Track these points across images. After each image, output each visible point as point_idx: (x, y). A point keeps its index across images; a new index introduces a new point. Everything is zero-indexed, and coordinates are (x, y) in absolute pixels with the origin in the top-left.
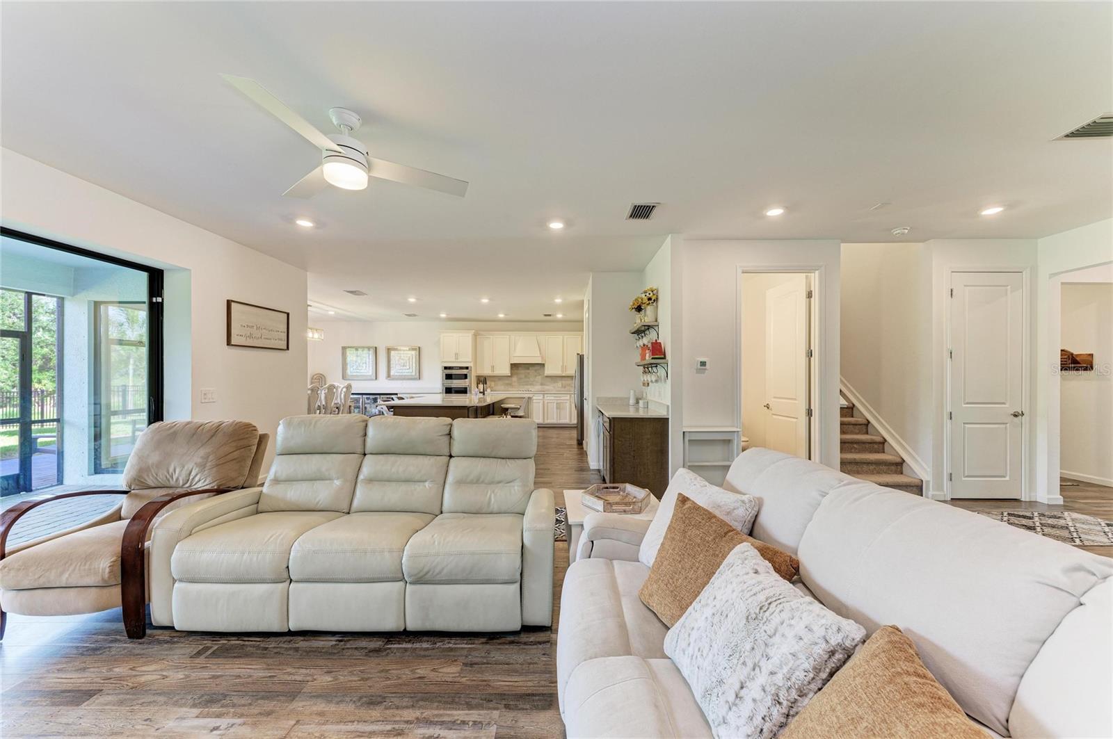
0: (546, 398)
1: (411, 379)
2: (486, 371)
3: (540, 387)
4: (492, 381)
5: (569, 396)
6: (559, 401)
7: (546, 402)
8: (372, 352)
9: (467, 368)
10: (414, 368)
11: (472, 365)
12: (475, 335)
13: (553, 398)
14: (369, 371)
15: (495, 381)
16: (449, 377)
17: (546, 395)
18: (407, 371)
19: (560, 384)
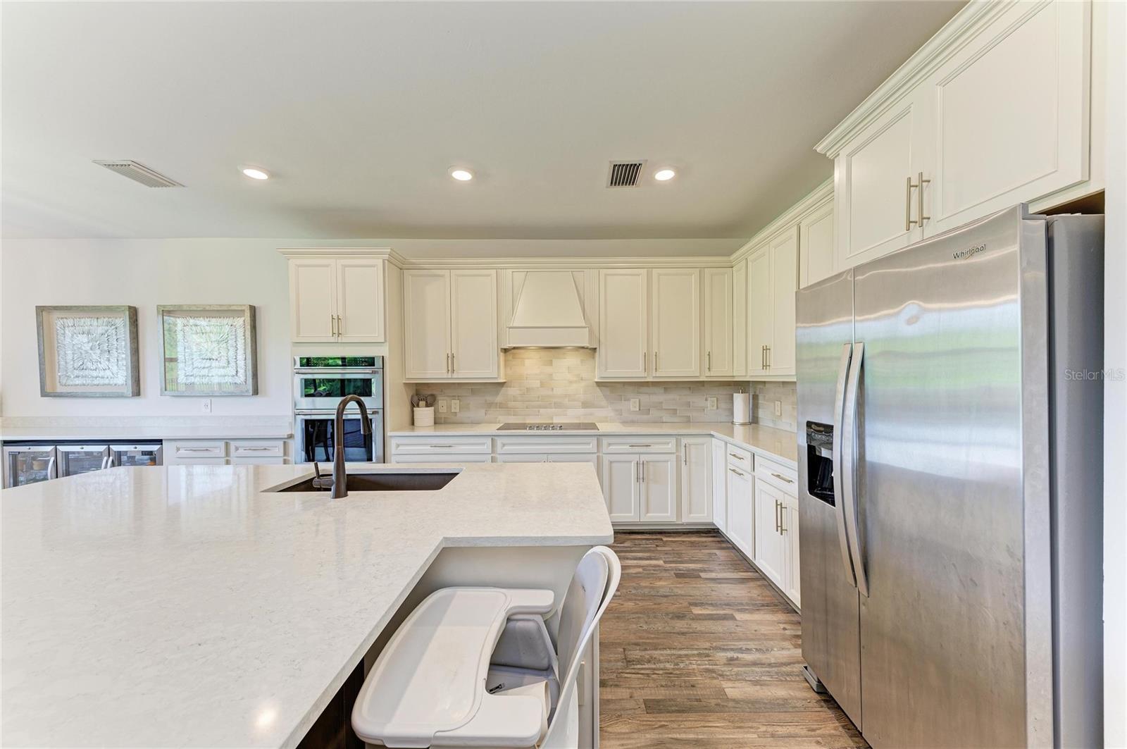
0: (605, 449)
1: (231, 395)
2: (434, 372)
3: (582, 411)
4: (454, 397)
5: (673, 440)
6: (644, 458)
7: (606, 459)
8: (122, 322)
9: (370, 362)
10: (241, 363)
11: (386, 355)
12: (399, 267)
13: (626, 448)
14: (120, 375)
15: (459, 397)
16: (312, 389)
17: (605, 441)
18: (222, 371)
19: (633, 404)
